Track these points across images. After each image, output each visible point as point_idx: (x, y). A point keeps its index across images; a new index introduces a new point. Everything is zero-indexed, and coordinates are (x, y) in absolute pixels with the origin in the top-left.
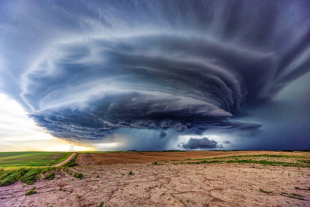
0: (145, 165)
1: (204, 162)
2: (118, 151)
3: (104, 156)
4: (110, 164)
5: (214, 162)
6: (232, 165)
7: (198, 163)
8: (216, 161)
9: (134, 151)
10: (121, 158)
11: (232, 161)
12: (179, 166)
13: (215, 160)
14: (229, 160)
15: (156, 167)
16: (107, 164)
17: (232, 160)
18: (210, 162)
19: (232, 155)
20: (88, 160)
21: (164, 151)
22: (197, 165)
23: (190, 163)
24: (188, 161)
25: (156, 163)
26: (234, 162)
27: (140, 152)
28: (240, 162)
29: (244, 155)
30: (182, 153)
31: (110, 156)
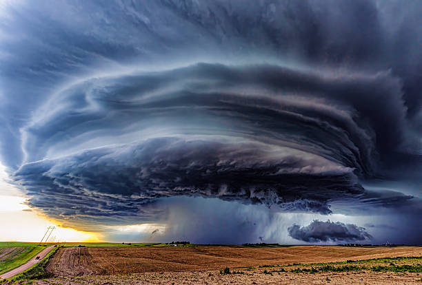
0: (205, 275)
1: (327, 269)
2: (147, 242)
3: (117, 255)
4: (129, 273)
5: (346, 269)
6: (382, 275)
7: (314, 271)
8: (352, 268)
9: (184, 243)
10: (154, 261)
11: (383, 268)
12: (276, 276)
13: (349, 265)
14: (377, 265)
15: (226, 278)
16: (121, 272)
17: (383, 265)
18: (339, 270)
19: (384, 255)
20: (80, 263)
21: (246, 245)
22: (312, 276)
23: (297, 271)
24: (294, 268)
25: (227, 271)
26: (386, 269)
27: (197, 247)
28: (397, 269)
29: (406, 255)
30: (283, 251)
31: (131, 256)
